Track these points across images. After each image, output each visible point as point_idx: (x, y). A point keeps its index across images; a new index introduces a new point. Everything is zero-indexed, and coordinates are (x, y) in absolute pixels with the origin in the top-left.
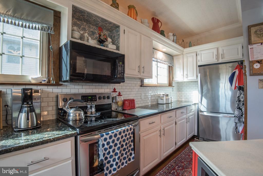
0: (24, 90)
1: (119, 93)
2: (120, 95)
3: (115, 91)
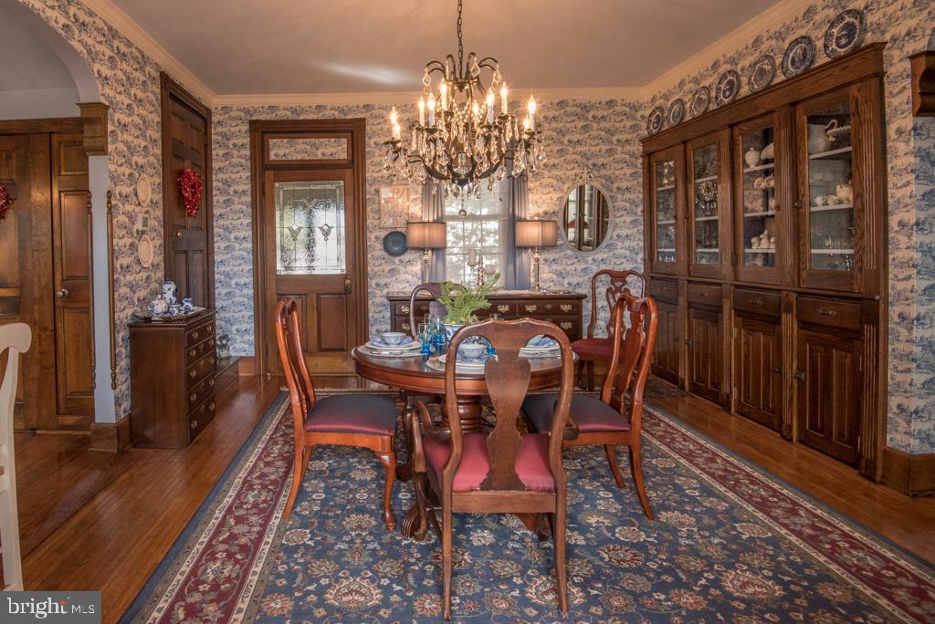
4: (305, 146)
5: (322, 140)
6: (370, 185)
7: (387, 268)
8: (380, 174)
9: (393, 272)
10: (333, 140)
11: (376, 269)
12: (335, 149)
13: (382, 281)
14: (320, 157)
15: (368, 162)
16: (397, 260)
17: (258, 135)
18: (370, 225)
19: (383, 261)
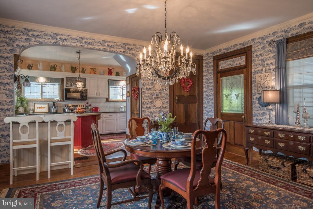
0: (53, 103)
1: (90, 104)
2: (90, 105)
3: (87, 103)
4: (230, 62)
5: (236, 58)
6: (254, 75)
7: (261, 112)
8: (258, 69)
9: (263, 114)
10: (240, 57)
11: (256, 112)
12: (240, 61)
13: (259, 118)
14: (235, 65)
15: (253, 64)
16: (265, 108)
17: (216, 61)
18: (254, 93)
19: (259, 109)
